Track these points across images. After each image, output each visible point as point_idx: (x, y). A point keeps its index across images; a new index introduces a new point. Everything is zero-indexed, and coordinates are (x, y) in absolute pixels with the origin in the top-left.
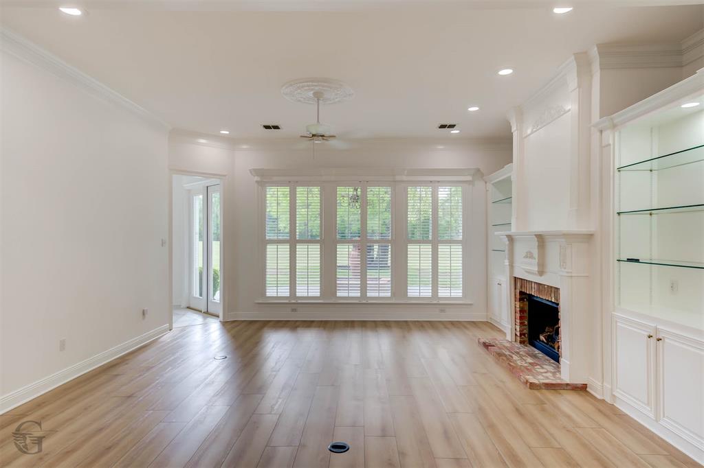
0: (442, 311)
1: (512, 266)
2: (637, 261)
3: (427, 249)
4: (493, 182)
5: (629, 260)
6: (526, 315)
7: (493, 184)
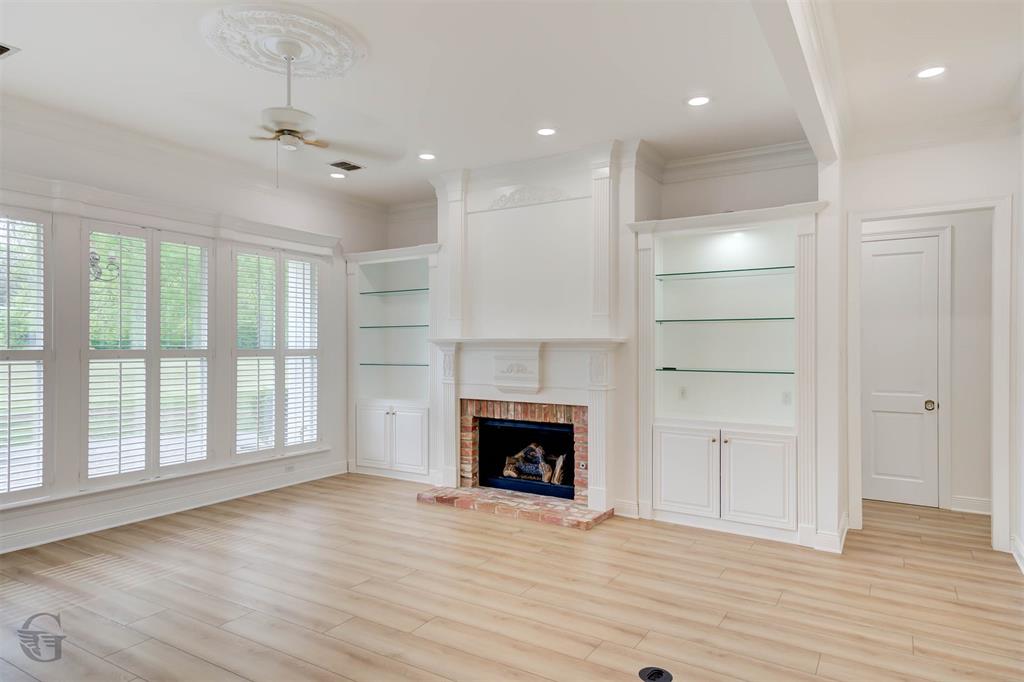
0: (290, 469)
1: (458, 384)
2: (674, 369)
3: (268, 365)
4: (361, 263)
5: (665, 369)
6: (477, 448)
7: (361, 266)
